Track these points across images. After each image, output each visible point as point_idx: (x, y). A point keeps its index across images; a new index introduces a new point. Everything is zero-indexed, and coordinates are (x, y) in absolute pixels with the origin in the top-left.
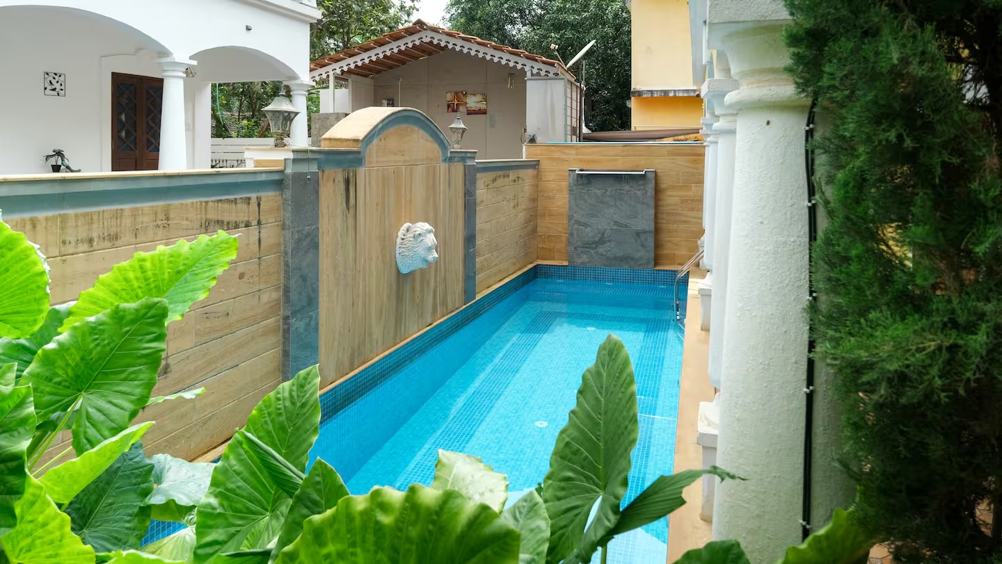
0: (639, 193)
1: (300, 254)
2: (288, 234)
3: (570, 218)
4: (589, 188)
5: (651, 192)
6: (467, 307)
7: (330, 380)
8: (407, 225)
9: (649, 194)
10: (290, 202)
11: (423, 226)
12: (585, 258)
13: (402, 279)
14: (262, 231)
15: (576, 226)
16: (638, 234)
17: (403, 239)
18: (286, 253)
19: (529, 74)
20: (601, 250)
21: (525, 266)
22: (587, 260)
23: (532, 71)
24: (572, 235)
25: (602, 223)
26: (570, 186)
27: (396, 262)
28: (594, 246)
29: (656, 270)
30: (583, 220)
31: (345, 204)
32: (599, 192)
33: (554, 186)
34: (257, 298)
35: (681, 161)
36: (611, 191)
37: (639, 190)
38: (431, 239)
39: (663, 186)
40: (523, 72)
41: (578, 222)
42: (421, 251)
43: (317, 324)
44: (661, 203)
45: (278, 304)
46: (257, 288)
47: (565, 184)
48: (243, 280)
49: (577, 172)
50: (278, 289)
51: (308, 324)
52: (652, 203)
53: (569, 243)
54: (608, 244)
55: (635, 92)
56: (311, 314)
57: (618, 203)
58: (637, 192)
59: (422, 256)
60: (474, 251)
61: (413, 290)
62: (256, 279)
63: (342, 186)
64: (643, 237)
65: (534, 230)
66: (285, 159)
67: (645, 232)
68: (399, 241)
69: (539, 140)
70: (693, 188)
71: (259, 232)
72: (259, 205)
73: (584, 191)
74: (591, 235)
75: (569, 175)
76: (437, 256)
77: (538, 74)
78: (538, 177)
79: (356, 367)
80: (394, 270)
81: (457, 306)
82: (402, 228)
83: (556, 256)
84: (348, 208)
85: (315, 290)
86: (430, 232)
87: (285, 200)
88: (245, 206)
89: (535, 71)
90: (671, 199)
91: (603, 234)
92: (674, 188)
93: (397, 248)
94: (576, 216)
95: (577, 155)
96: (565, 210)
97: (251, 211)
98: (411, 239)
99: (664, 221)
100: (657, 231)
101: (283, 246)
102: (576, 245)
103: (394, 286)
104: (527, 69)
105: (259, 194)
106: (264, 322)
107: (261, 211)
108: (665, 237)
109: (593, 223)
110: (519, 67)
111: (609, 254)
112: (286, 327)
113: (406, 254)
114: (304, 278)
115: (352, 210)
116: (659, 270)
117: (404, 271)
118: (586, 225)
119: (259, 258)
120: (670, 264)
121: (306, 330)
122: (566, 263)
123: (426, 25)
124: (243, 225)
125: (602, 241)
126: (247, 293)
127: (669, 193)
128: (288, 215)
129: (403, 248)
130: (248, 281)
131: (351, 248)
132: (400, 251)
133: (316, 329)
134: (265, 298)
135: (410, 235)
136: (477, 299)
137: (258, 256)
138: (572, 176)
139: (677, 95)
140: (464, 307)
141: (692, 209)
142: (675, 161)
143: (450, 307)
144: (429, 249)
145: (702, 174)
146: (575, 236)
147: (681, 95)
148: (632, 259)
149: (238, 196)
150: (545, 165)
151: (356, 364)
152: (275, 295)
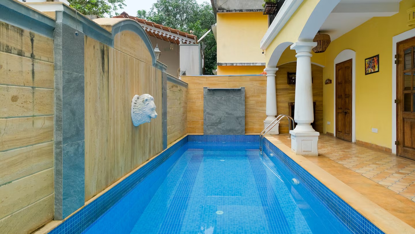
0: (238, 98)
1: (70, 93)
2: (60, 73)
3: (204, 111)
4: (213, 96)
5: (243, 98)
6: (164, 152)
7: (93, 194)
8: (136, 96)
9: (242, 99)
10: (61, 47)
11: (147, 96)
12: (212, 131)
13: (135, 129)
14: (35, 64)
15: (207, 115)
16: (237, 118)
17: (135, 103)
18: (58, 89)
19: (181, 43)
20: (219, 127)
21: (183, 135)
22: (213, 132)
23: (182, 41)
24: (205, 120)
25: (220, 113)
26: (204, 95)
27: (131, 118)
28: (216, 125)
29: (246, 135)
30: (211, 112)
31: (101, 68)
32: (219, 98)
33: (195, 96)
34: (31, 122)
35: (255, 83)
36: (224, 98)
37: (238, 97)
38: (152, 104)
39: (248, 96)
40: (178, 42)
41: (208, 113)
42: (148, 111)
43: (84, 150)
44: (247, 103)
45: (51, 131)
46: (31, 113)
47: (200, 96)
48: (17, 103)
49: (208, 88)
50: (51, 119)
51: (77, 150)
52: (244, 103)
53: (204, 124)
54: (223, 123)
55: (218, 64)
56: (79, 142)
57: (228, 103)
58: (237, 98)
59: (148, 114)
60: (166, 121)
61: (140, 138)
62: (30, 106)
63: (99, 55)
64: (240, 119)
65: (186, 118)
66: (56, 12)
67: (241, 117)
68: (133, 104)
69: (187, 74)
70: (261, 97)
71: (33, 65)
72: (32, 40)
73: (211, 98)
74: (215, 119)
75: (204, 90)
76: (156, 114)
77: (186, 43)
78: (187, 92)
79: (109, 185)
80: (130, 123)
81: (160, 151)
82: (134, 98)
83: (196, 131)
84: (103, 72)
85: (82, 125)
86: (152, 100)
87: (57, 45)
88: (17, 36)
89: (184, 41)
90: (252, 101)
91: (221, 119)
92: (253, 96)
93: (132, 109)
94: (208, 110)
95: (207, 81)
96: (202, 108)
97: (24, 42)
98: (141, 103)
99: (248, 112)
100: (246, 117)
101: (55, 84)
102: (207, 124)
103: (131, 134)
104: (180, 40)
105: (32, 31)
106: (37, 145)
107: (34, 46)
108: (249, 120)
109: (216, 114)
110: (176, 39)
111: (224, 128)
112: (58, 150)
113: (138, 112)
114: (73, 113)
115: (106, 74)
116: (247, 135)
117: (136, 124)
118: (212, 115)
119: (33, 88)
120: (252, 132)
121: (75, 154)
122: (203, 134)
123: (128, 15)
124: (16, 52)
125: (220, 122)
126: (20, 115)
127: (251, 99)
128: (60, 57)
129: (136, 109)
130: (22, 105)
131: (105, 100)
132: (134, 111)
133: (83, 154)
134: (39, 123)
135: (140, 101)
136: (168, 148)
137: (32, 86)
138: (205, 90)
139: (237, 65)
140: (163, 152)
141: (261, 107)
142: (253, 84)
143: (157, 152)
144: (152, 109)
145: (266, 90)
146: (207, 120)
147: (239, 65)
148: (235, 130)
149: (11, 24)
150: (190, 86)
151: (109, 182)
152: (48, 123)
